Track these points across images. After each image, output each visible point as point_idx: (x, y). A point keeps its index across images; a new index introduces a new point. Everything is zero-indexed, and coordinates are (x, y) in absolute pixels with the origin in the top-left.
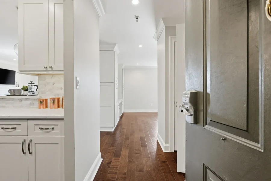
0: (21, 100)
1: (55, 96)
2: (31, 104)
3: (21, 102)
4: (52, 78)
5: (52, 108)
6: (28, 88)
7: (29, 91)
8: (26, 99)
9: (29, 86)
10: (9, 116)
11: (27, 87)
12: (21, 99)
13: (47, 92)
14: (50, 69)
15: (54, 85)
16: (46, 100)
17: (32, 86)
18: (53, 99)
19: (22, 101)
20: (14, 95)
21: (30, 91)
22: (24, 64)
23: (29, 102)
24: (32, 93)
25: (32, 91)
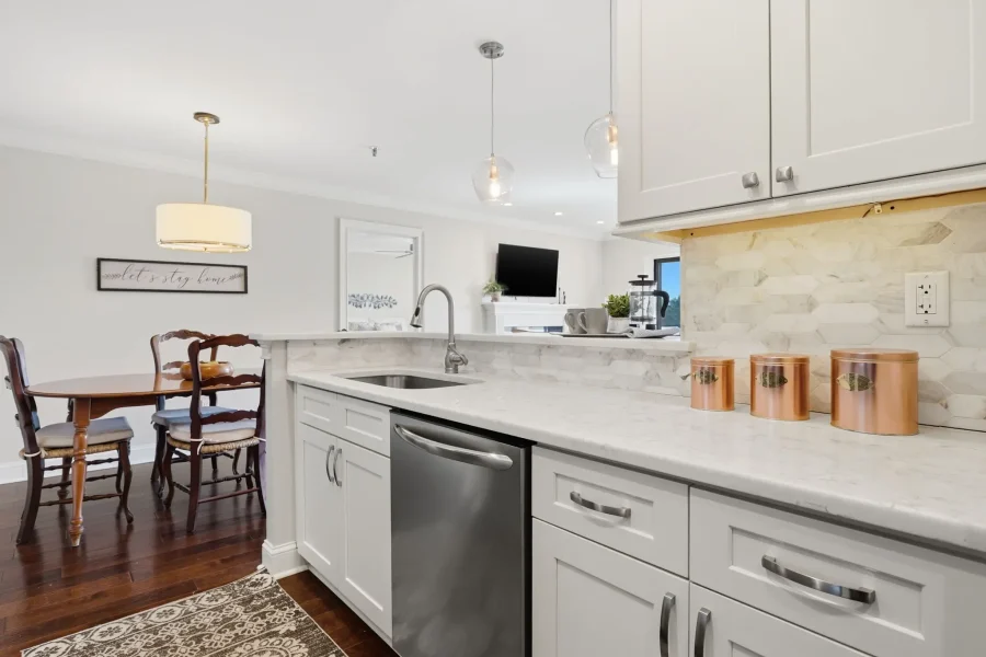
0: (609, 356)
1: (768, 344)
2: (649, 379)
3: (609, 364)
4: (751, 246)
5: (765, 415)
6: (629, 305)
7: (633, 319)
8: (631, 354)
9: (632, 294)
10: (603, 448)
11: (624, 298)
12: (609, 354)
13: (724, 321)
14: (779, 189)
15: (765, 283)
16: (728, 366)
17: (643, 294)
18: (770, 364)
19: (612, 360)
20: (583, 334)
21: (637, 319)
22: (642, 189)
23: (639, 368)
24: (643, 326)
25: (642, 319)
